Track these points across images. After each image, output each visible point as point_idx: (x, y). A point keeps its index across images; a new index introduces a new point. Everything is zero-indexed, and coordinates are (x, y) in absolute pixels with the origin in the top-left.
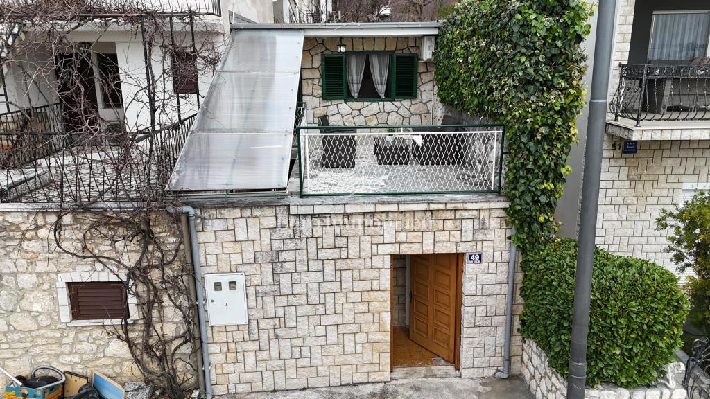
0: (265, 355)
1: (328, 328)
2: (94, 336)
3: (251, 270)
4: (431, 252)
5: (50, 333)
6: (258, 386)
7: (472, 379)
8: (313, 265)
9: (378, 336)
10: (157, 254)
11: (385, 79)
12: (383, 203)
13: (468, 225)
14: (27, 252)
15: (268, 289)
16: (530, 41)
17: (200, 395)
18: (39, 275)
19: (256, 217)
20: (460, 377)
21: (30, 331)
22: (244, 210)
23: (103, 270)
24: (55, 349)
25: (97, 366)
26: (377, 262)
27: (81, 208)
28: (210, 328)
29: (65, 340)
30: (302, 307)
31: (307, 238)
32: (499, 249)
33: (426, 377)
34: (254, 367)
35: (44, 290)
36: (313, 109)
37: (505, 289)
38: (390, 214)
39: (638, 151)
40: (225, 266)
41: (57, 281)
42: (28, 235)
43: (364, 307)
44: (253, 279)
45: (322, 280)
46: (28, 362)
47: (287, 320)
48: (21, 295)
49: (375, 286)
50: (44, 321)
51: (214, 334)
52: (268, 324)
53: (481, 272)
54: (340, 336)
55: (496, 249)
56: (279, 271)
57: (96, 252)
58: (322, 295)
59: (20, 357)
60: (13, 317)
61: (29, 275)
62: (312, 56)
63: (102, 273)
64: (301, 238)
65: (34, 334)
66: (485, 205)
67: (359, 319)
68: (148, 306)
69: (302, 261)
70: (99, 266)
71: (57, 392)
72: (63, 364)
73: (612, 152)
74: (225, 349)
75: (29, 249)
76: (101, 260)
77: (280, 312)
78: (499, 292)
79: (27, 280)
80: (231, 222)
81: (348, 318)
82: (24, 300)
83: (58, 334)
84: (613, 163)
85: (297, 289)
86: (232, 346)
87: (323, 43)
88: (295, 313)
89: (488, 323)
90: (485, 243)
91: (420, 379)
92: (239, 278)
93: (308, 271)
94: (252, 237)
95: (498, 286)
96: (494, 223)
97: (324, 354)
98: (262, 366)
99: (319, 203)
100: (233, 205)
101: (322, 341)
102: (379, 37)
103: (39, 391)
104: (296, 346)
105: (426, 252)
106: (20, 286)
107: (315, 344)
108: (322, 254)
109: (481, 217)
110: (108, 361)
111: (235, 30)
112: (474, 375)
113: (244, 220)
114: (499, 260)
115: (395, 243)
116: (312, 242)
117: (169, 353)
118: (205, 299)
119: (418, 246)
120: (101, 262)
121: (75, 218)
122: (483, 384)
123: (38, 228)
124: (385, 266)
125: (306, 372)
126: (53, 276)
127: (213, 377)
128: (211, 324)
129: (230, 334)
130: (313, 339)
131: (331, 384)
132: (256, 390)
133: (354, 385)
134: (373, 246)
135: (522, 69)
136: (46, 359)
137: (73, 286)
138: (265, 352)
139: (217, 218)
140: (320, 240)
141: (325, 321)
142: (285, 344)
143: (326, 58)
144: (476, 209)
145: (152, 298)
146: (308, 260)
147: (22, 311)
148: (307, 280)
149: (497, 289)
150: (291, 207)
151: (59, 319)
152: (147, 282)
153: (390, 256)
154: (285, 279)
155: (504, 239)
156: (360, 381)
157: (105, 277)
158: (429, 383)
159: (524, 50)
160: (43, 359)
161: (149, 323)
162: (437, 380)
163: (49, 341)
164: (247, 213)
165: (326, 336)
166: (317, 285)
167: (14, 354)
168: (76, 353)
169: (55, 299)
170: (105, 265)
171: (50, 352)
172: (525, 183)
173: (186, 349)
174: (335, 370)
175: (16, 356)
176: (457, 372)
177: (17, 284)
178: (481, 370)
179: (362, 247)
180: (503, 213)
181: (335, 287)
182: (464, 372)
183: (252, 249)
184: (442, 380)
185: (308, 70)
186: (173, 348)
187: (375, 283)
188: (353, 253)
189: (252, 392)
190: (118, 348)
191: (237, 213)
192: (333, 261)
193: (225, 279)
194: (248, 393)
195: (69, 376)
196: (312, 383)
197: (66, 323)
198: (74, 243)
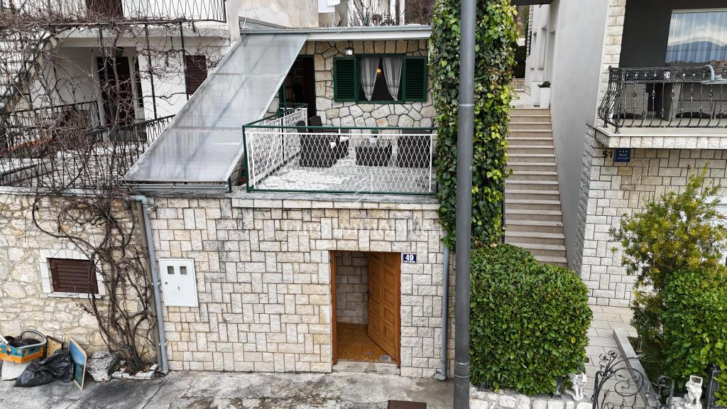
0: (214, 337)
1: (272, 316)
2: (70, 307)
3: (200, 257)
4: (367, 250)
5: (35, 302)
6: (210, 366)
7: (411, 378)
8: (256, 256)
9: (318, 328)
10: (120, 237)
11: (397, 82)
12: (319, 201)
13: (402, 226)
14: (15, 229)
15: (215, 276)
16: (451, 46)
17: (157, 368)
18: (25, 250)
19: (202, 208)
20: (400, 375)
21: (20, 299)
22: (191, 201)
23: (75, 249)
24: (39, 316)
25: (73, 334)
26: (315, 257)
27: (56, 193)
28: (166, 308)
29: (47, 309)
30: (246, 295)
31: (249, 230)
32: (433, 251)
33: (366, 372)
34: (205, 347)
35: (30, 264)
36: (325, 111)
37: (441, 291)
38: (327, 211)
39: (631, 160)
40: (177, 252)
41: (39, 256)
42: (16, 215)
43: (304, 299)
44: (202, 265)
45: (264, 271)
46: (19, 325)
47: (233, 306)
48: (12, 266)
49: (314, 280)
50: (31, 291)
51: (170, 314)
52: (216, 308)
53: (416, 272)
54: (283, 326)
55: (430, 251)
56: (224, 260)
57: (69, 232)
58: (265, 285)
59: (13, 320)
60: (6, 285)
61: (18, 250)
62: (325, 59)
63: (74, 252)
64: (243, 230)
65: (23, 301)
66: (418, 207)
67: (301, 310)
68: (113, 283)
69: (245, 251)
70: (72, 246)
71: (38, 353)
72: (46, 329)
73: (602, 160)
74: (179, 328)
75: (17, 227)
76: (74, 240)
77: (227, 298)
78: (435, 294)
79: (16, 254)
80: (180, 211)
81: (290, 309)
82: (14, 271)
83: (42, 303)
84: (604, 171)
85: (243, 278)
86: (185, 326)
87: (335, 46)
88: (240, 300)
89: (425, 323)
90: (419, 244)
91: (360, 373)
92: (189, 264)
93: (251, 262)
94: (199, 226)
95: (434, 288)
96: (427, 225)
97: (269, 341)
98: (212, 347)
99: (258, 197)
100: (182, 196)
101: (266, 328)
102: (390, 40)
103: (20, 350)
104: (242, 331)
105: (362, 250)
106: (11, 259)
107: (260, 330)
108: (264, 246)
109: (415, 218)
110: (82, 331)
111: (245, 35)
112: (413, 374)
113: (192, 210)
114: (434, 261)
115: (332, 239)
116: (254, 234)
117: (132, 328)
118: (159, 281)
119: (355, 243)
120: (73, 242)
121: (51, 201)
122: (419, 384)
123: (22, 209)
124: (324, 261)
125: (253, 356)
126: (36, 251)
127: (170, 352)
128: (166, 304)
129: (183, 315)
130: (258, 326)
131: (276, 370)
132: (208, 369)
133: (297, 373)
134: (311, 241)
135: (444, 73)
136: (33, 324)
137: (53, 261)
138: (215, 334)
139: (168, 207)
140: (261, 232)
141: (269, 309)
142: (232, 328)
143: (337, 61)
144: (410, 210)
145: (116, 276)
146: (251, 251)
147: (13, 280)
148: (250, 270)
149: (433, 290)
150: (233, 200)
151: (42, 289)
152: (111, 261)
153: (327, 252)
154: (231, 268)
155: (438, 241)
156: (303, 369)
157: (77, 255)
158: (368, 378)
159: (446, 55)
160: (30, 324)
161: (114, 300)
162: (375, 376)
163: (35, 309)
164: (195, 204)
165: (270, 324)
166: (259, 275)
167: (8, 317)
168: (56, 320)
169: (38, 272)
170: (76, 245)
171: (36, 318)
172: (449, 186)
173: (145, 325)
174: (279, 357)
175: (9, 319)
176: (398, 370)
177: (8, 257)
178: (420, 370)
179: (300, 241)
180: (436, 216)
181: (277, 278)
182: (404, 371)
183: (199, 237)
184: (381, 376)
185: (321, 73)
186: (135, 323)
187: (314, 277)
188: (292, 247)
189: (205, 371)
190: (90, 321)
191: (185, 203)
192: (274, 254)
193: (176, 264)
194: (201, 371)
195: (49, 340)
196: (258, 367)
197: (48, 293)
198: (52, 223)
